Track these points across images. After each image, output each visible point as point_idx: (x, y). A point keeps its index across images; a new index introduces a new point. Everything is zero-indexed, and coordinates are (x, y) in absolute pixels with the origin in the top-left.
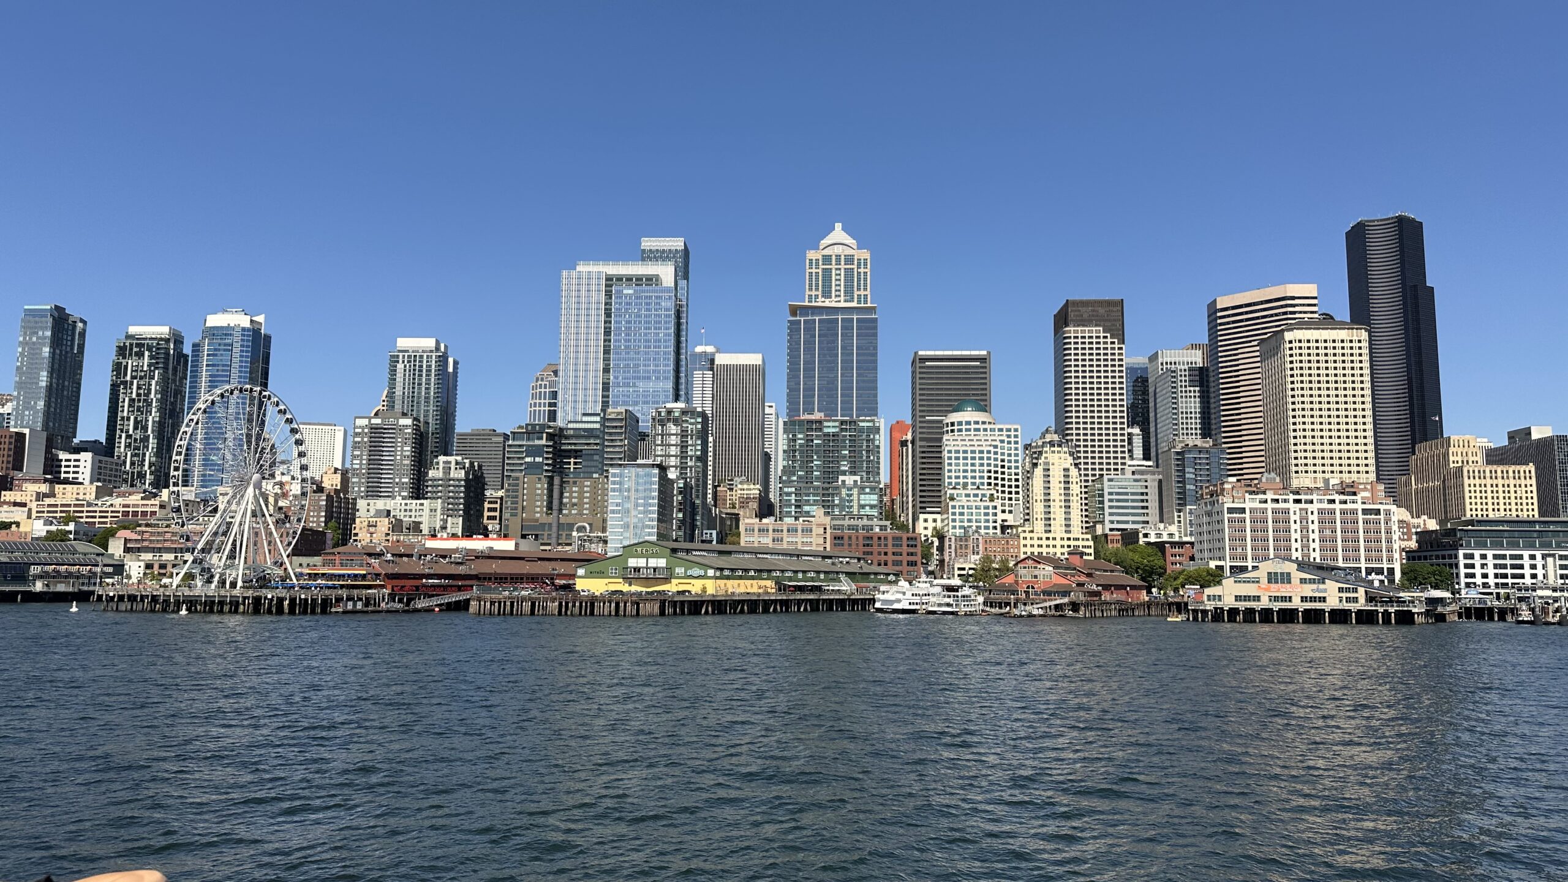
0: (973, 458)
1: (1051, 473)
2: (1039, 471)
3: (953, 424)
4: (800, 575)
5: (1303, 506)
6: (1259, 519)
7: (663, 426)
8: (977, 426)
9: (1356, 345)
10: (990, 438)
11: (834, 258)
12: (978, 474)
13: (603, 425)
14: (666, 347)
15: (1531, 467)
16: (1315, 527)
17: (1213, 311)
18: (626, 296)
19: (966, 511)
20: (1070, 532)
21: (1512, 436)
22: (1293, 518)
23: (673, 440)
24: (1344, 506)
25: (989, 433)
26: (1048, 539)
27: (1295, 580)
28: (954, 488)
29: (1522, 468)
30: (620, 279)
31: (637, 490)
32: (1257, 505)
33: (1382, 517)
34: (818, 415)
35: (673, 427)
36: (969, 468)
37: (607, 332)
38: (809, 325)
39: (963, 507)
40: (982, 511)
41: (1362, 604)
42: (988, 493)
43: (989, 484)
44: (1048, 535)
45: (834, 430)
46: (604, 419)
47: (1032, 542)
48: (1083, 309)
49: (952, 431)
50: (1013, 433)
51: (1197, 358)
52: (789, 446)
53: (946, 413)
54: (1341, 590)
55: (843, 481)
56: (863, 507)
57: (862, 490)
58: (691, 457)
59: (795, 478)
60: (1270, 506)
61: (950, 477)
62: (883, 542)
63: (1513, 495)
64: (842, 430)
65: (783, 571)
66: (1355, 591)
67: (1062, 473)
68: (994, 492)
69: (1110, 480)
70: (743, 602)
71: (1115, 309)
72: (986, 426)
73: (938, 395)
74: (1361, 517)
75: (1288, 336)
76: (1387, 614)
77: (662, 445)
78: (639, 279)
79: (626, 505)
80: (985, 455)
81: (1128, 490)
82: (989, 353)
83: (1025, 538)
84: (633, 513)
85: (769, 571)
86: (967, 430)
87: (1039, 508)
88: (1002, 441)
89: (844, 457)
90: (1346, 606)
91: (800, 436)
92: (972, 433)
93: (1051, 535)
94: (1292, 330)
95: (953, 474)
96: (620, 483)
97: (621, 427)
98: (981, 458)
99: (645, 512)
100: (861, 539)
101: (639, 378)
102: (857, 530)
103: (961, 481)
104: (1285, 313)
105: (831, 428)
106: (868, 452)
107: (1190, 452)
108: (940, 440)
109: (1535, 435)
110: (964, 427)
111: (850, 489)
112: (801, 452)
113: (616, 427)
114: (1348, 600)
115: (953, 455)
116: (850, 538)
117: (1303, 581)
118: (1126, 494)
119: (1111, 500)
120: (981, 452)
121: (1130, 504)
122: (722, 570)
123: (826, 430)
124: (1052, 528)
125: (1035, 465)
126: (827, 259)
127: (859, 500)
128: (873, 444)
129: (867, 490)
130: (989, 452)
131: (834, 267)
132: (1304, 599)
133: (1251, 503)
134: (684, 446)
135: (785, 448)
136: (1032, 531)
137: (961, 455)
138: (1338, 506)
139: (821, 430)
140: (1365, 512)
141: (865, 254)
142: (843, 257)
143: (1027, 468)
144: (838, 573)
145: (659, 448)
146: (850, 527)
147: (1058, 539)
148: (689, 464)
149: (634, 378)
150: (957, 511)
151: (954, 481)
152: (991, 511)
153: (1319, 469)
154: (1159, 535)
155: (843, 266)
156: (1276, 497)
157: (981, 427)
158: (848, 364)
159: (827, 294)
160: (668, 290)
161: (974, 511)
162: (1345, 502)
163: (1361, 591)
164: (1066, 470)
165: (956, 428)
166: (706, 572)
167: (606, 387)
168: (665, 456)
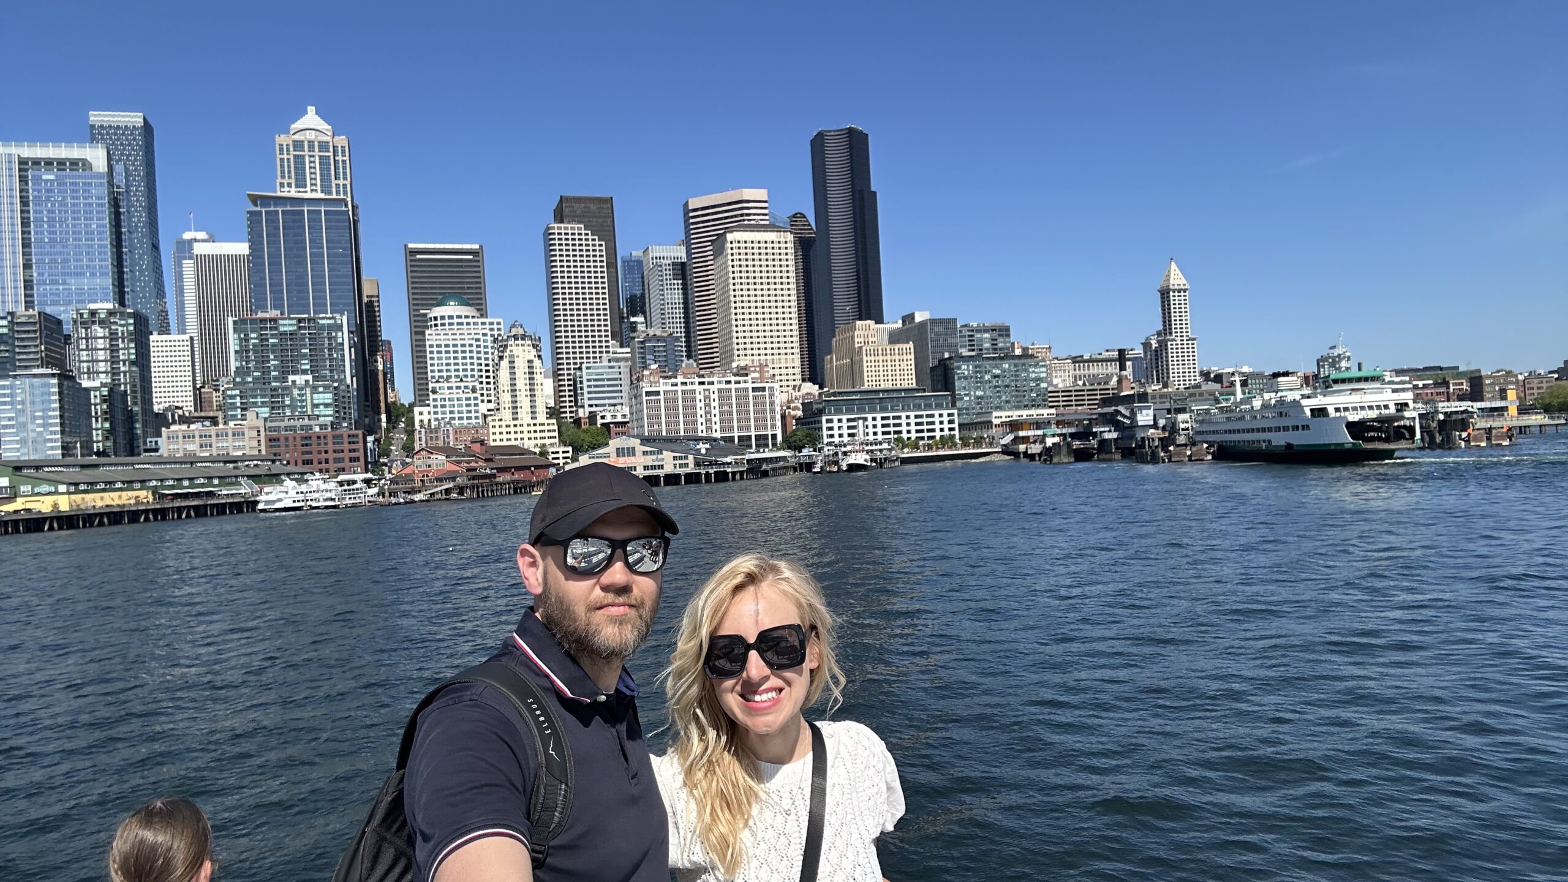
0: (455, 352)
1: (516, 365)
2: (505, 364)
3: (436, 318)
4: (186, 483)
5: (706, 387)
6: (671, 399)
7: (87, 329)
8: (460, 320)
9: (783, 245)
10: (473, 332)
11: (306, 144)
12: (461, 367)
13: (11, 330)
14: (100, 240)
15: (911, 345)
16: (716, 404)
17: (687, 211)
18: (47, 181)
19: (447, 403)
20: (536, 418)
21: (904, 320)
22: (698, 397)
23: (101, 344)
24: (738, 386)
25: (472, 326)
26: (515, 426)
27: (638, 453)
28: (438, 382)
29: (905, 346)
30: (36, 162)
31: (33, 403)
32: (670, 388)
33: (767, 393)
34: (273, 313)
35: (100, 330)
36: (452, 361)
37: (25, 223)
38: (272, 216)
39: (445, 400)
40: (464, 402)
41: (691, 469)
42: (470, 385)
43: (473, 376)
44: (515, 422)
45: (291, 328)
46: (11, 322)
47: (501, 430)
48: (577, 205)
49: (436, 325)
50: (495, 327)
51: (681, 253)
52: (241, 346)
53: (430, 306)
54: (675, 458)
55: (294, 382)
56: (317, 406)
57: (314, 389)
58: (124, 361)
59: (250, 379)
60: (680, 388)
61: (432, 371)
62: (322, 441)
63: (898, 368)
64: (300, 328)
65: (162, 480)
66: (686, 458)
67: (527, 364)
68: (477, 384)
69: (588, 368)
70: (101, 515)
71: (605, 206)
72: (470, 320)
73: (431, 288)
74: (751, 394)
75: (730, 237)
76: (708, 475)
77: (87, 349)
78: (61, 163)
79: (22, 419)
80: (467, 349)
81: (605, 376)
82: (481, 247)
83: (494, 427)
84: (31, 427)
85: (142, 482)
86: (450, 324)
87: (506, 398)
88: (485, 335)
89: (305, 355)
90: (679, 471)
91: (253, 335)
92: (455, 327)
93: (518, 422)
94: (732, 232)
95: (436, 368)
96: (11, 395)
97: (35, 332)
98: (463, 352)
99: (44, 425)
100: (298, 439)
101: (70, 274)
102: (295, 431)
103: (445, 374)
104: (742, 215)
105: (287, 326)
106: (330, 350)
107: (650, 341)
108: (423, 333)
109: (918, 318)
110: (447, 321)
111: (301, 389)
112: (255, 352)
113: (28, 332)
114: (681, 466)
115: (435, 349)
116: (287, 439)
117: (645, 453)
118: (603, 380)
119: (589, 386)
120: (463, 345)
121: (606, 389)
122: (77, 484)
123: (282, 329)
124: (519, 416)
125: (501, 358)
126: (298, 145)
127: (312, 399)
128: (336, 341)
129: (321, 389)
130: (471, 345)
131: (306, 153)
132: (646, 468)
133: (664, 386)
134: (114, 350)
135: (237, 348)
136: (501, 420)
137: (443, 349)
138: (733, 386)
139: (276, 329)
140: (754, 390)
141: (341, 141)
142: (316, 144)
143: (496, 361)
144: (236, 477)
145: (85, 353)
146: (286, 428)
147: (525, 425)
148: (122, 369)
149: (64, 274)
150: (439, 403)
151: (437, 374)
152: (472, 402)
153: (756, 352)
154: (614, 416)
155: (317, 153)
156: (685, 380)
157: (464, 321)
158: (317, 258)
159: (301, 183)
160: (100, 175)
161: (456, 403)
162: (739, 382)
163: (691, 457)
164: (530, 361)
165: (439, 322)
166: (56, 488)
167: (28, 285)
168: (93, 361)
